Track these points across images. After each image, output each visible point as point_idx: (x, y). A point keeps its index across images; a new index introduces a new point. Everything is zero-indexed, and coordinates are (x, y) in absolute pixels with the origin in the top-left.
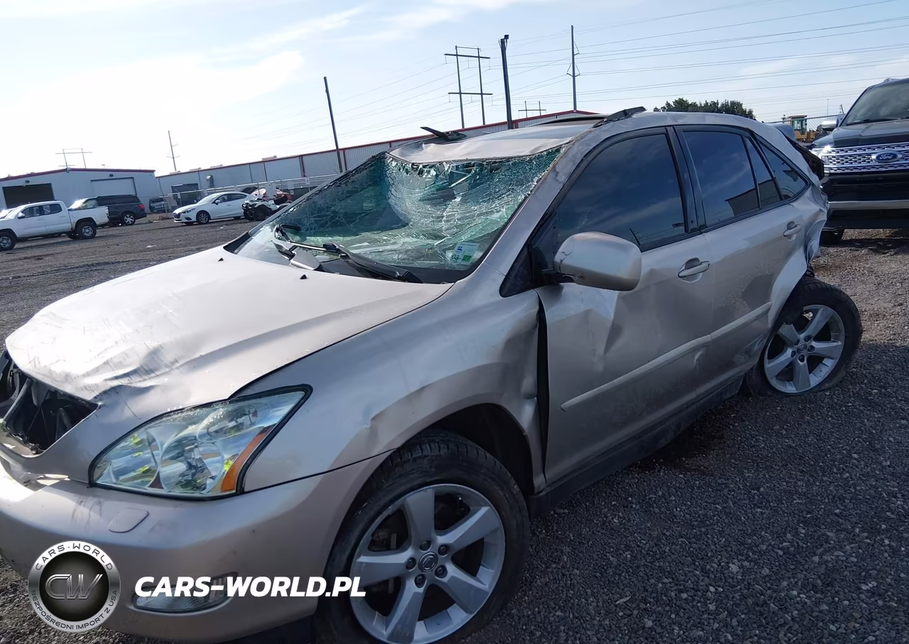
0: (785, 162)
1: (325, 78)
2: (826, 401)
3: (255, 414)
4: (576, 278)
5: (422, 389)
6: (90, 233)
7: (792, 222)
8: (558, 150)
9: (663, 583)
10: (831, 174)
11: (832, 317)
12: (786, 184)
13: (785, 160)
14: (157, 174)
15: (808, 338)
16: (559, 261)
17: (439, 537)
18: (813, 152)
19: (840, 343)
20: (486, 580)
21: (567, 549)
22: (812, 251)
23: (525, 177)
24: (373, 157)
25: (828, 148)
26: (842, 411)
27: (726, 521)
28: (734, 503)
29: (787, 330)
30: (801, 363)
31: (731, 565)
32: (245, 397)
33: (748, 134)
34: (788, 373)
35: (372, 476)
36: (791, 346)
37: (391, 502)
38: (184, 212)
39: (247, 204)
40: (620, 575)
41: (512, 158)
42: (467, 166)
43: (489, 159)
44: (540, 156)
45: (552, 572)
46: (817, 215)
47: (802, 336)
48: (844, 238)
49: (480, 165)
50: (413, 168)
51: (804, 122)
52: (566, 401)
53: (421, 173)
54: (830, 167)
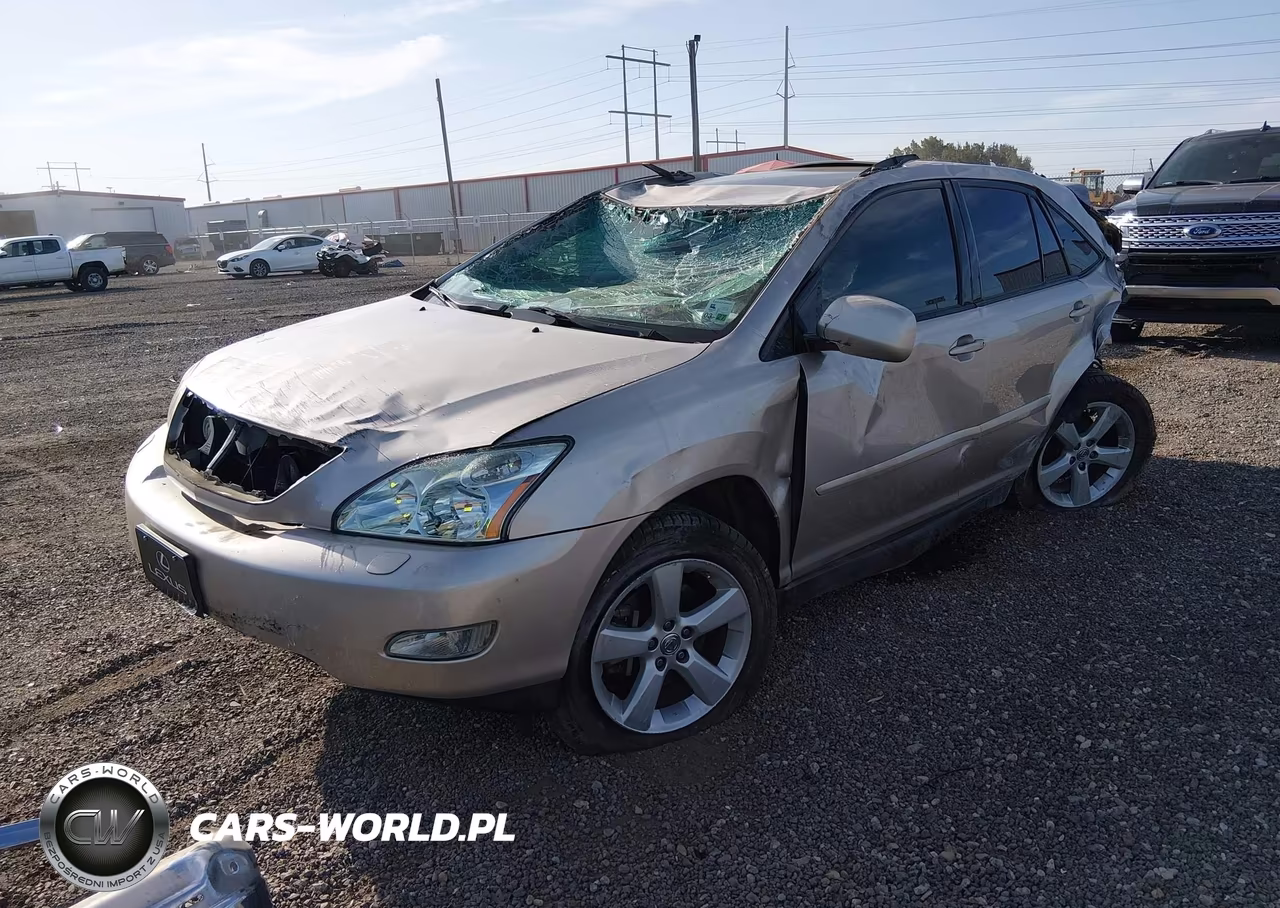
0: (1076, 229)
1: (437, 81)
2: (1108, 517)
3: (519, 462)
4: (840, 346)
5: (682, 451)
6: (99, 283)
7: (1080, 302)
8: (820, 200)
9: (918, 685)
10: (1131, 250)
11: (1121, 418)
12: (1077, 257)
13: (1076, 228)
14: (187, 205)
15: (1091, 442)
16: (824, 325)
17: (683, 619)
18: (1110, 220)
19: (1128, 450)
20: (730, 669)
21: (809, 655)
22: (1102, 338)
23: (779, 230)
24: (585, 197)
25: (1130, 216)
26: (1126, 528)
27: (989, 631)
28: (998, 615)
29: (1067, 430)
30: (1081, 472)
31: (993, 670)
32: (511, 444)
33: (1034, 193)
34: (1065, 483)
35: (631, 535)
36: (1070, 451)
37: (638, 574)
38: (233, 260)
39: (325, 252)
40: (870, 678)
41: (763, 207)
42: (708, 213)
43: (735, 207)
44: (798, 207)
45: (795, 673)
46: (1109, 295)
47: (1084, 439)
48: (1143, 334)
49: (725, 214)
50: (637, 213)
51: (1100, 179)
52: (822, 484)
53: (648, 219)
54: (1130, 241)
